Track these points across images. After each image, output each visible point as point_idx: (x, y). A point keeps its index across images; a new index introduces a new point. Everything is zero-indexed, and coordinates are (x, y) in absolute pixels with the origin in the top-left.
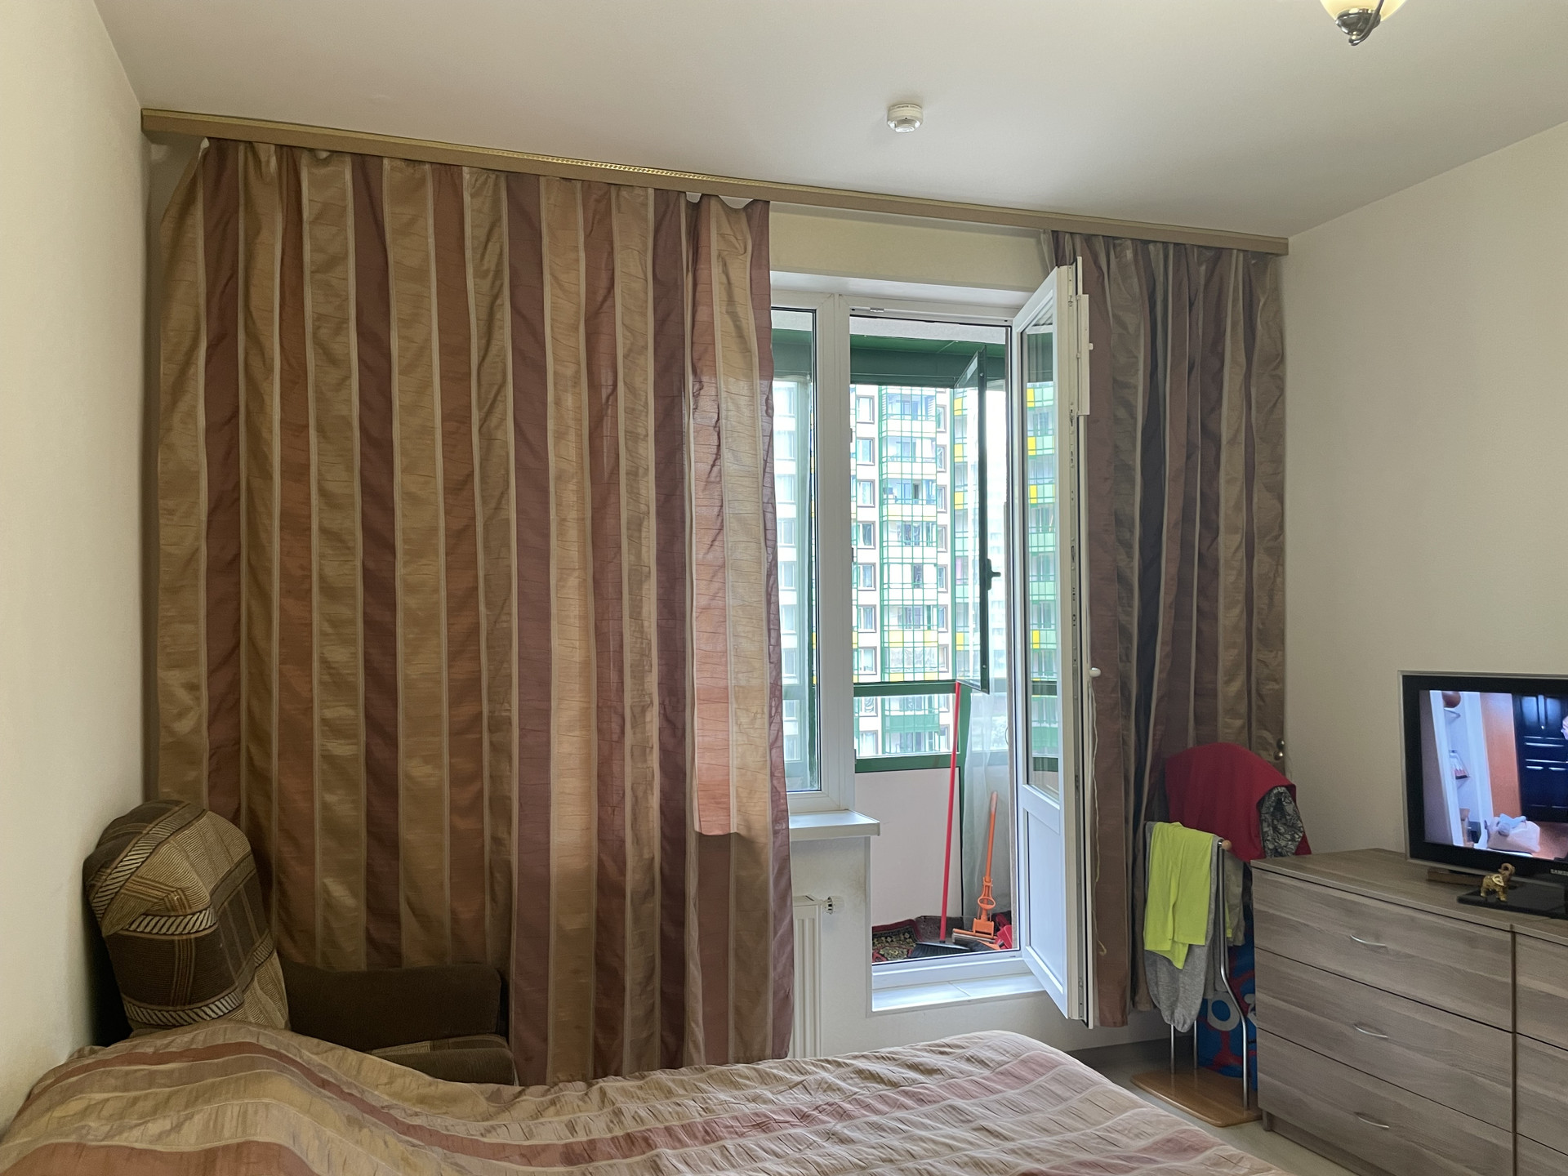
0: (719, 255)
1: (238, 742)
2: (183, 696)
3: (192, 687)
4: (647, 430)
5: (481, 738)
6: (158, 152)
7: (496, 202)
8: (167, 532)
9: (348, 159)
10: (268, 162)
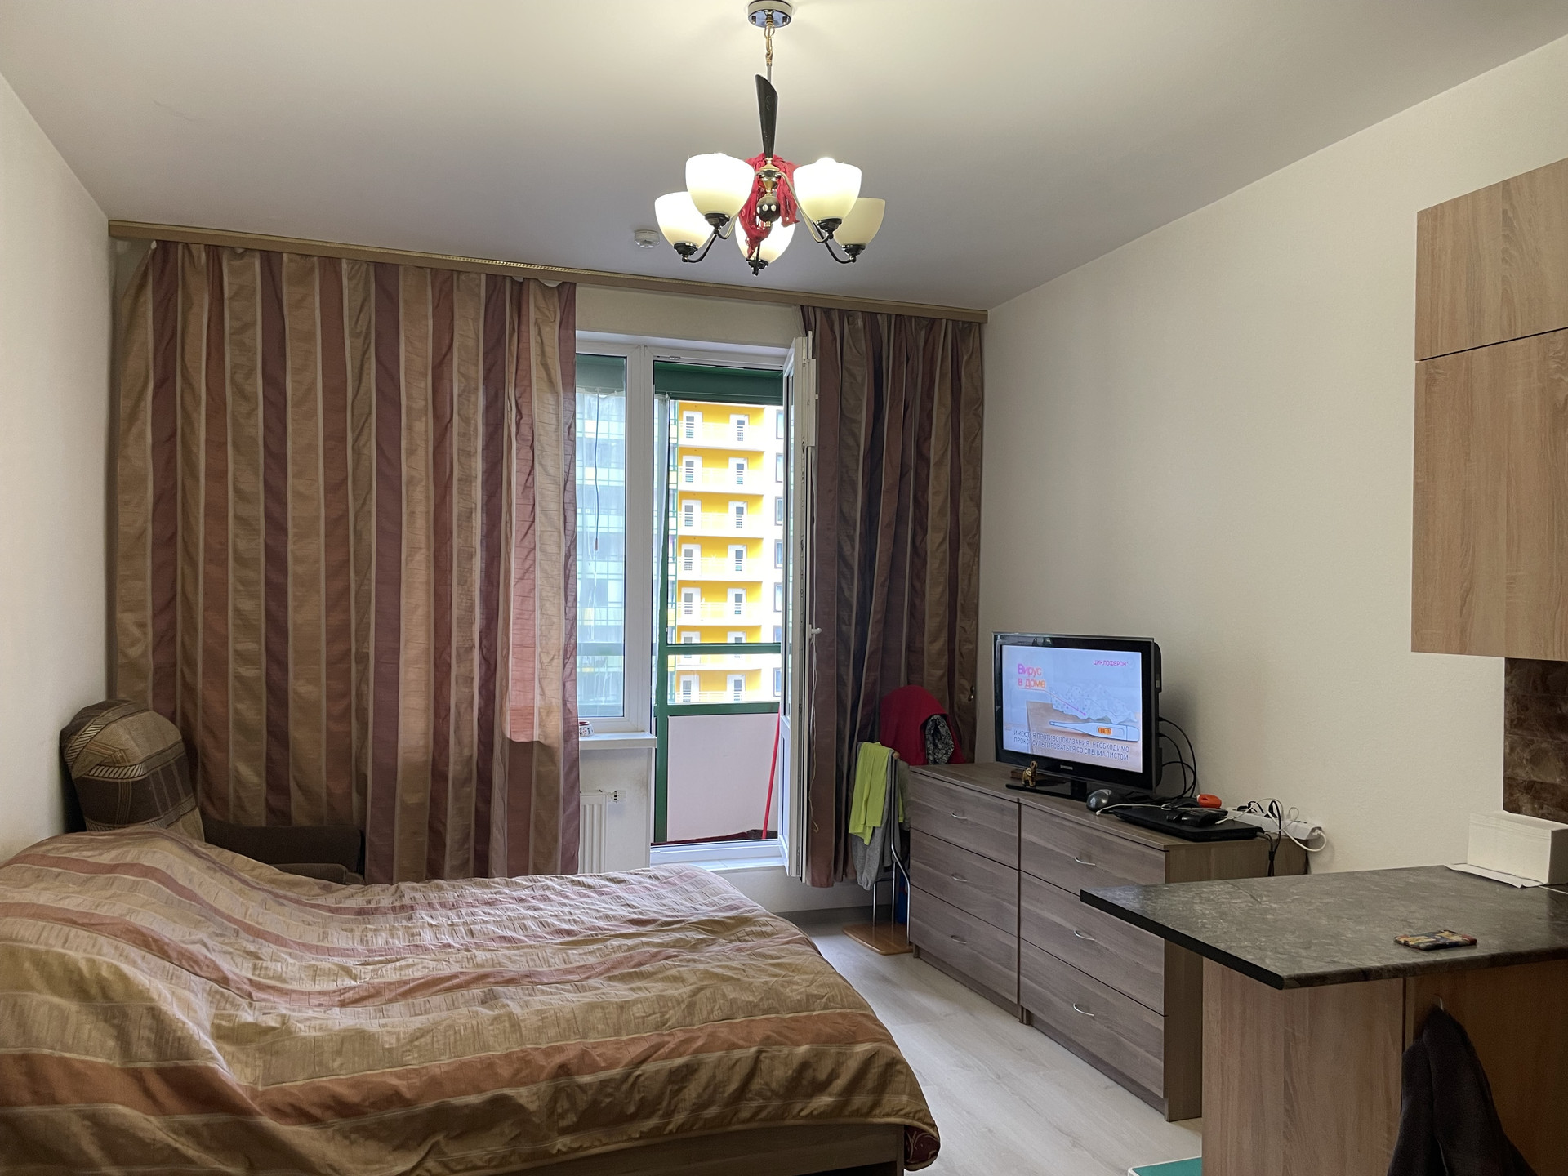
0: (535, 323)
1: (175, 665)
2: (135, 631)
3: (141, 625)
4: (476, 449)
5: (350, 668)
6: (122, 246)
7: (367, 283)
8: (123, 518)
9: (257, 255)
10: (199, 258)
